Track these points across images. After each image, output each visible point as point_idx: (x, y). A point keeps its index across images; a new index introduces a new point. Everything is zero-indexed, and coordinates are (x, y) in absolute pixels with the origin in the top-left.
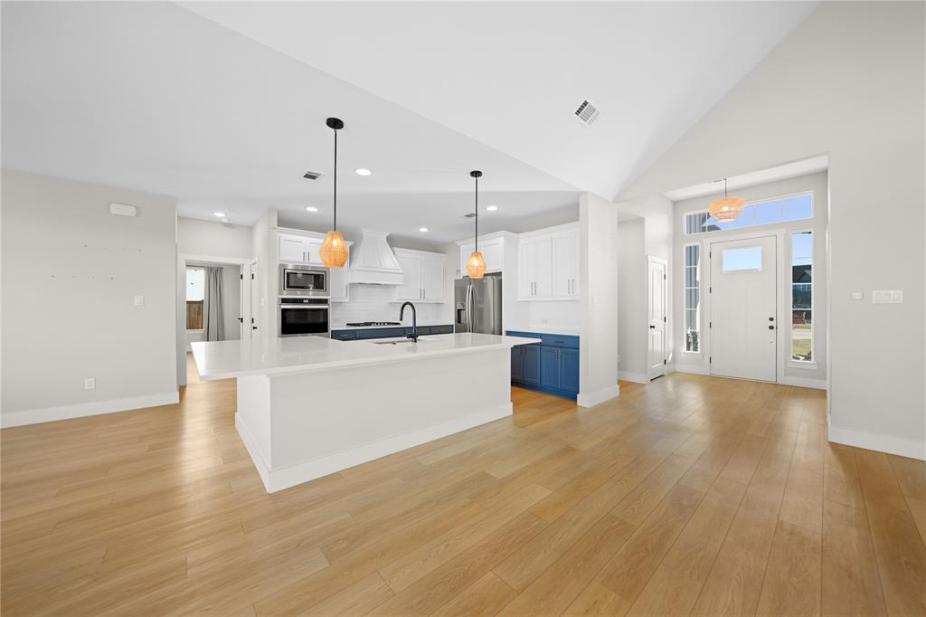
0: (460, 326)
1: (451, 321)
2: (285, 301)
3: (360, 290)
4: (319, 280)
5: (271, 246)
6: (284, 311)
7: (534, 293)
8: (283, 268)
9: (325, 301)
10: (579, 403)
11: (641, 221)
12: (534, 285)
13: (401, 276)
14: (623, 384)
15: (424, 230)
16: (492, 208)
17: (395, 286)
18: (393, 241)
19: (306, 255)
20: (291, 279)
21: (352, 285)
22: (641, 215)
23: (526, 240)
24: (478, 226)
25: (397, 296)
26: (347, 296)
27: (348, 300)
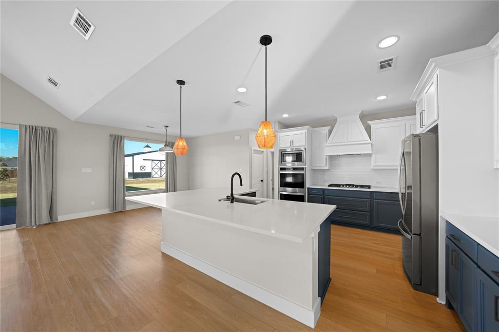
2: (282, 170)
4: (299, 156)
6: (281, 174)
8: (281, 151)
15: (381, 97)
17: (370, 154)
25: (374, 162)
26: (326, 165)
27: (327, 168)
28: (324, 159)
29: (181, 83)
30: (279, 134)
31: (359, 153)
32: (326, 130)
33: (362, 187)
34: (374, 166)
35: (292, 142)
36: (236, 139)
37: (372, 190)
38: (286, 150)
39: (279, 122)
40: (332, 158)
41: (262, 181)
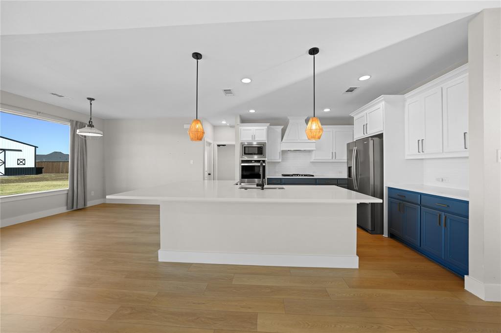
1: (345, 175)
2: (243, 161)
4: (260, 150)
6: (243, 166)
8: (242, 144)
9: (264, 161)
12: (420, 143)
13: (314, 144)
15: (327, 110)
17: (312, 150)
20: (247, 150)
25: (314, 157)
26: (280, 158)
27: (280, 161)
28: (278, 154)
29: (197, 56)
30: (240, 128)
31: (305, 149)
32: (279, 129)
33: (305, 175)
34: (314, 160)
35: (254, 137)
36: (185, 127)
37: (315, 177)
38: (252, 143)
39: (240, 116)
40: (284, 152)
41: (209, 174)
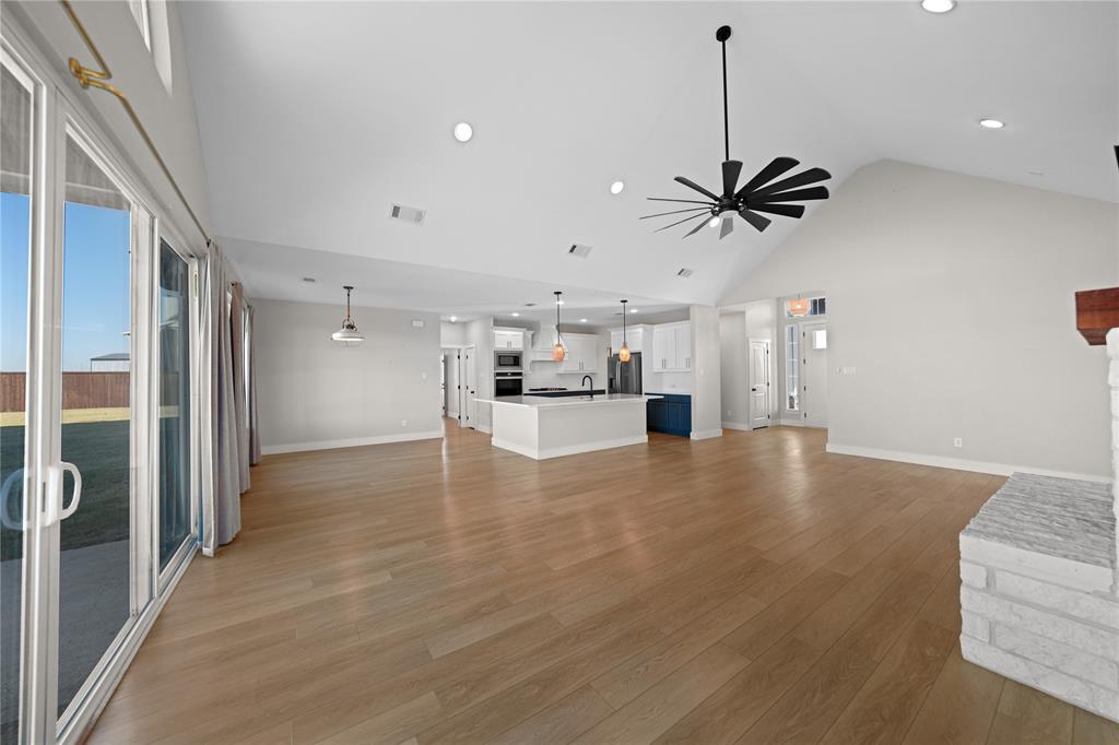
0: (612, 389)
1: (604, 386)
2: (498, 374)
3: (537, 366)
4: (516, 360)
5: (489, 339)
6: (498, 381)
7: (664, 365)
8: (496, 352)
9: (520, 374)
10: (692, 437)
11: (743, 313)
12: (664, 361)
14: (726, 431)
15: (584, 320)
16: (634, 311)
18: (560, 328)
19: (509, 343)
20: (501, 360)
21: (534, 362)
22: (742, 310)
23: (657, 329)
24: (626, 321)
25: (563, 368)
26: (530, 370)
27: (531, 373)
28: (531, 365)
30: (493, 332)
32: (531, 334)
34: (564, 371)
38: (507, 351)
39: (493, 317)
